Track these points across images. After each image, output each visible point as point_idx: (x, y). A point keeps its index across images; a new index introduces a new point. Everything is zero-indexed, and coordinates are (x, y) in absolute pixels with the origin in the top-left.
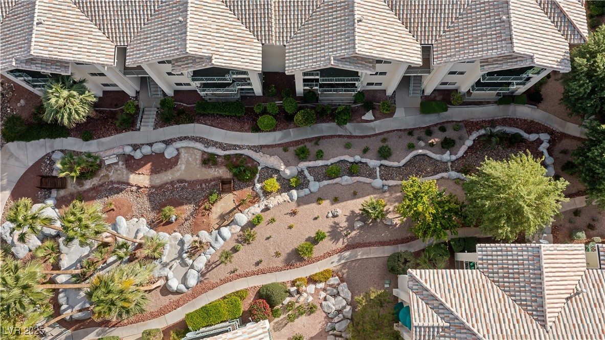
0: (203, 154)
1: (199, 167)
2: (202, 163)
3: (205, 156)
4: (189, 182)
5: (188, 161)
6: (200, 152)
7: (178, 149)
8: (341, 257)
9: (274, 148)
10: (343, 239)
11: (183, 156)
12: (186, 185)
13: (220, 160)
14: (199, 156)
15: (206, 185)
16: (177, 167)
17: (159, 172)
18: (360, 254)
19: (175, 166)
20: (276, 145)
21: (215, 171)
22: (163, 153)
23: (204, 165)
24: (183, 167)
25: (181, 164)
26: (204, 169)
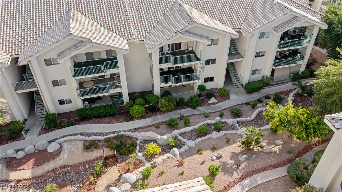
0: (84, 143)
1: (81, 153)
2: (84, 149)
3: (87, 144)
4: (72, 166)
5: (70, 151)
6: (82, 142)
7: (60, 144)
8: (243, 186)
9: (147, 128)
10: (236, 171)
11: (66, 148)
12: (69, 169)
13: (101, 143)
14: (81, 145)
15: (89, 165)
16: (59, 157)
17: (41, 164)
18: (259, 179)
19: (58, 156)
20: (148, 126)
21: (97, 152)
22: (46, 149)
23: (86, 150)
24: (66, 156)
25: (63, 154)
26: (86, 154)
